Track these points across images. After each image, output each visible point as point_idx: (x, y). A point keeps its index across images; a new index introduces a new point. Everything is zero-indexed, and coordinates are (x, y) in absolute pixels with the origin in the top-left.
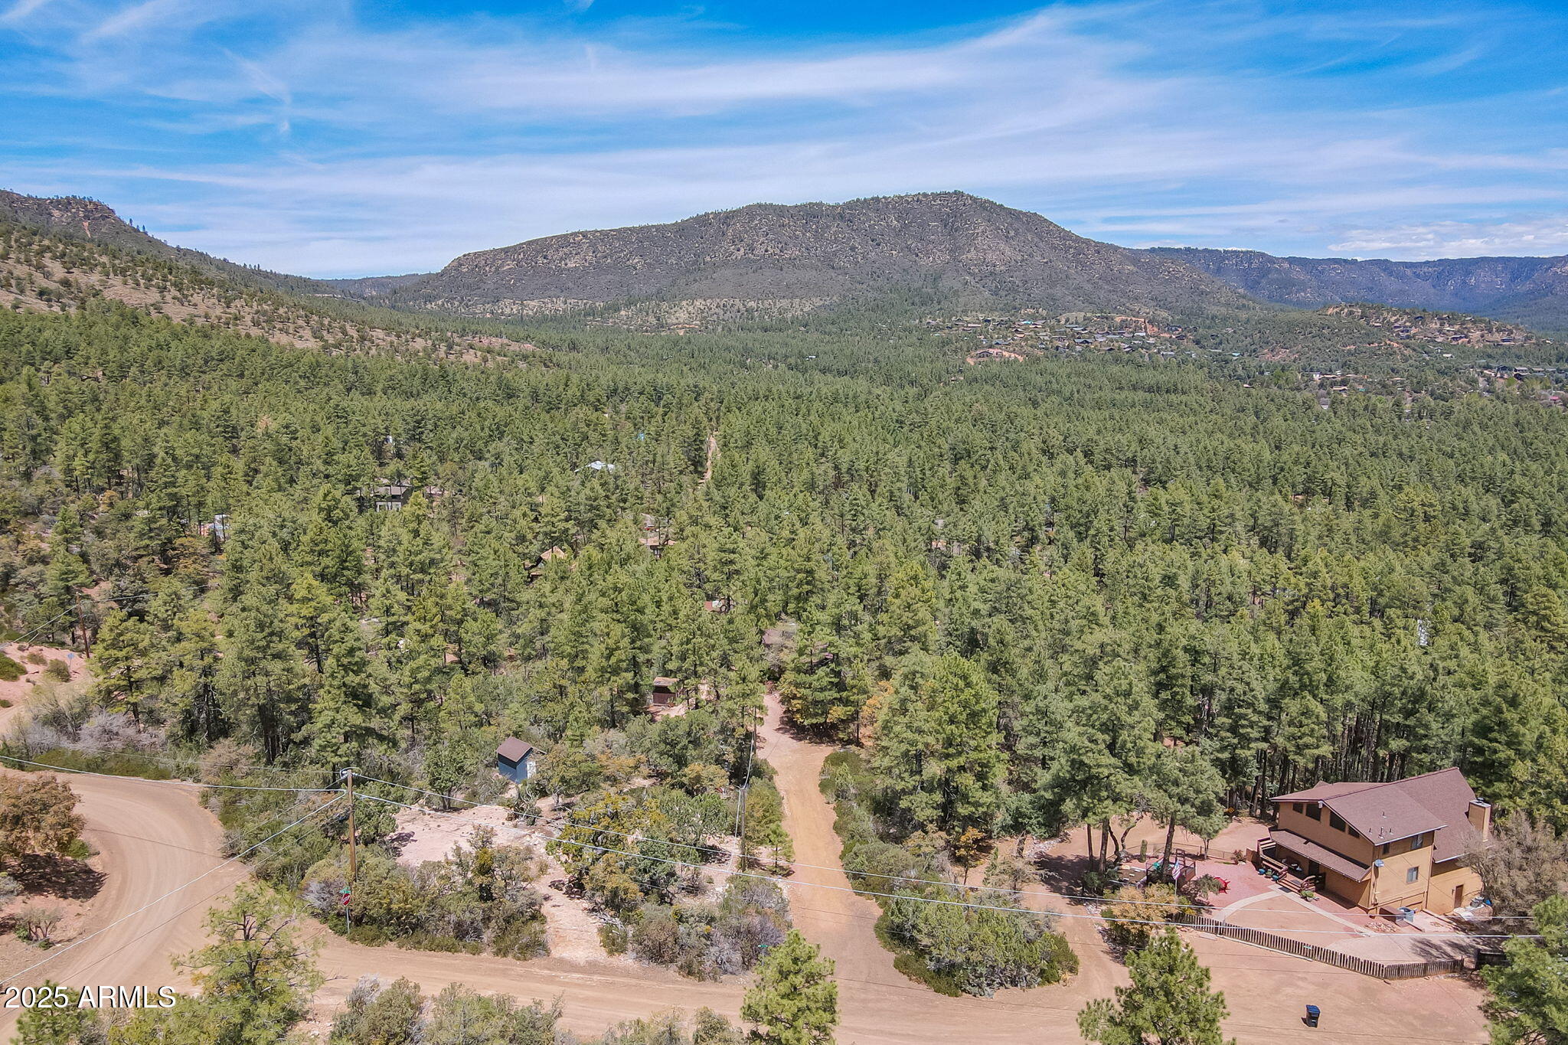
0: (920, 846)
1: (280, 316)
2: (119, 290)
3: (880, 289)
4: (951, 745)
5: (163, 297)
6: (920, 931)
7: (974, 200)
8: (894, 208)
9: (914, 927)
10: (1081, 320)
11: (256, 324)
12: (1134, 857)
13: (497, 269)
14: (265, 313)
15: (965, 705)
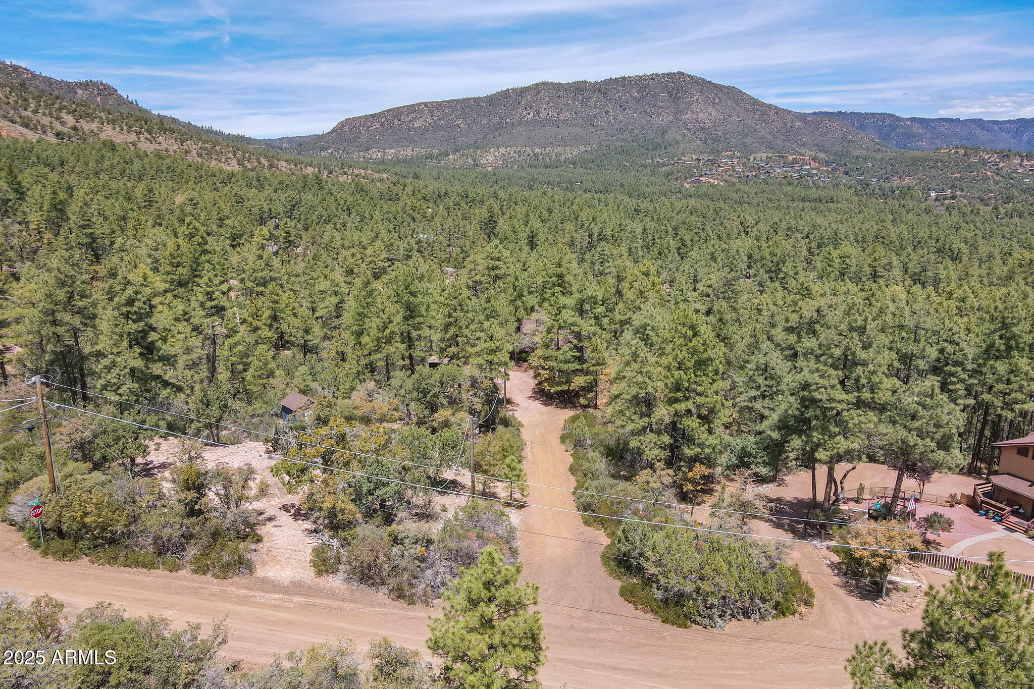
0: (648, 483)
1: (216, 151)
2: (109, 133)
3: (625, 140)
4: (678, 390)
5: (139, 138)
6: (647, 559)
7: (691, 77)
8: (636, 84)
9: (641, 555)
10: (764, 158)
11: (200, 155)
12: (851, 500)
13: (368, 128)
14: (206, 149)
15: (694, 352)
